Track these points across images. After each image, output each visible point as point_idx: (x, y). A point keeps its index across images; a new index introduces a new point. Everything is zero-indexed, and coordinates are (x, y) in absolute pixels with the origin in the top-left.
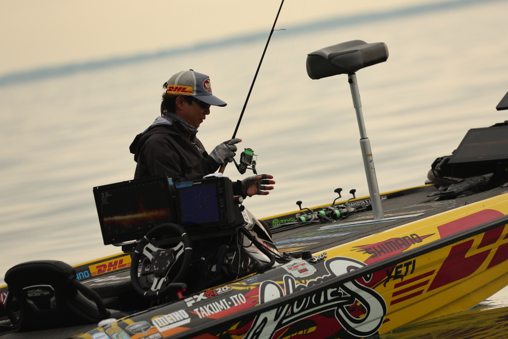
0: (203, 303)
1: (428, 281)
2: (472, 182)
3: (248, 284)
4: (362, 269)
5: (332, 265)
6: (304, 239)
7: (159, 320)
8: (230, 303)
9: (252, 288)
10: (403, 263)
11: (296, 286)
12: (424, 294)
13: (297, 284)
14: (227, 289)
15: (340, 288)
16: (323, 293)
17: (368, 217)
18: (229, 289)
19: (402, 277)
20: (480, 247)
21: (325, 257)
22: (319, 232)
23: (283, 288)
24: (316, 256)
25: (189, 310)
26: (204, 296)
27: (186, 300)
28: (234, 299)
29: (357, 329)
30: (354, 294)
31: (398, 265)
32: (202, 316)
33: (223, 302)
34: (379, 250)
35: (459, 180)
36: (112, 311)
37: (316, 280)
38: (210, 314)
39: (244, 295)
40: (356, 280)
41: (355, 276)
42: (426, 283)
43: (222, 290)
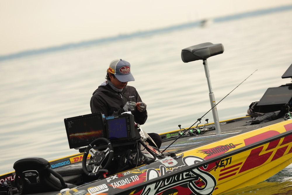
0: (116, 180)
1: (239, 168)
2: (268, 115)
3: (141, 170)
4: (202, 162)
5: (186, 160)
6: (179, 145)
7: (91, 190)
8: (130, 180)
9: (143, 172)
10: (225, 159)
11: (166, 171)
12: (237, 175)
13: (167, 170)
14: (129, 173)
15: (190, 172)
16: (181, 175)
17: (214, 133)
18: (130, 173)
19: (224, 166)
20: (267, 150)
21: (183, 156)
22: (188, 141)
23: (159, 172)
24: (178, 155)
25: (108, 184)
26: (116, 176)
27: (107, 179)
28: (133, 178)
29: (200, 193)
30: (198, 175)
31: (222, 160)
32: (115, 187)
33: (127, 180)
34: (212, 152)
35: (263, 114)
36: (68, 184)
37: (177, 168)
38: (119, 186)
39: (138, 176)
40: (199, 168)
41: (199, 166)
42: (238, 169)
43: (126, 173)
